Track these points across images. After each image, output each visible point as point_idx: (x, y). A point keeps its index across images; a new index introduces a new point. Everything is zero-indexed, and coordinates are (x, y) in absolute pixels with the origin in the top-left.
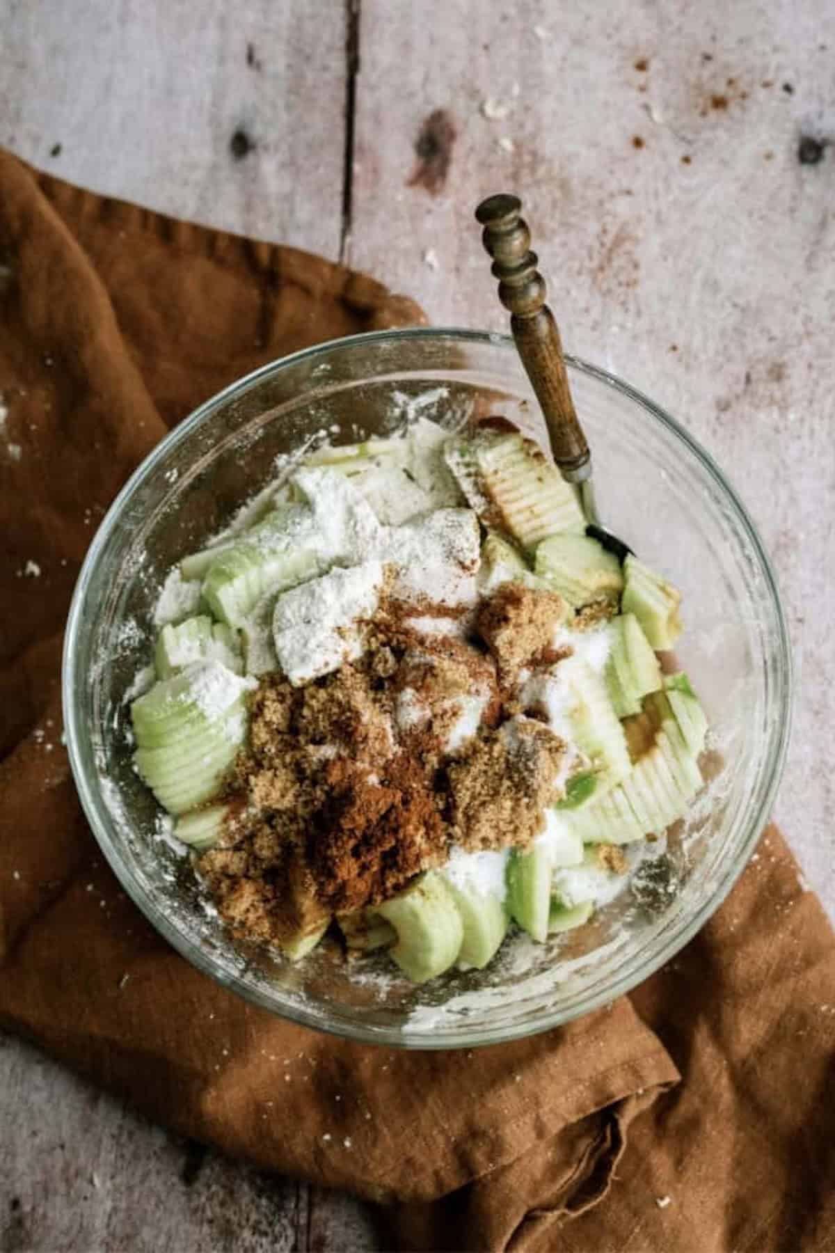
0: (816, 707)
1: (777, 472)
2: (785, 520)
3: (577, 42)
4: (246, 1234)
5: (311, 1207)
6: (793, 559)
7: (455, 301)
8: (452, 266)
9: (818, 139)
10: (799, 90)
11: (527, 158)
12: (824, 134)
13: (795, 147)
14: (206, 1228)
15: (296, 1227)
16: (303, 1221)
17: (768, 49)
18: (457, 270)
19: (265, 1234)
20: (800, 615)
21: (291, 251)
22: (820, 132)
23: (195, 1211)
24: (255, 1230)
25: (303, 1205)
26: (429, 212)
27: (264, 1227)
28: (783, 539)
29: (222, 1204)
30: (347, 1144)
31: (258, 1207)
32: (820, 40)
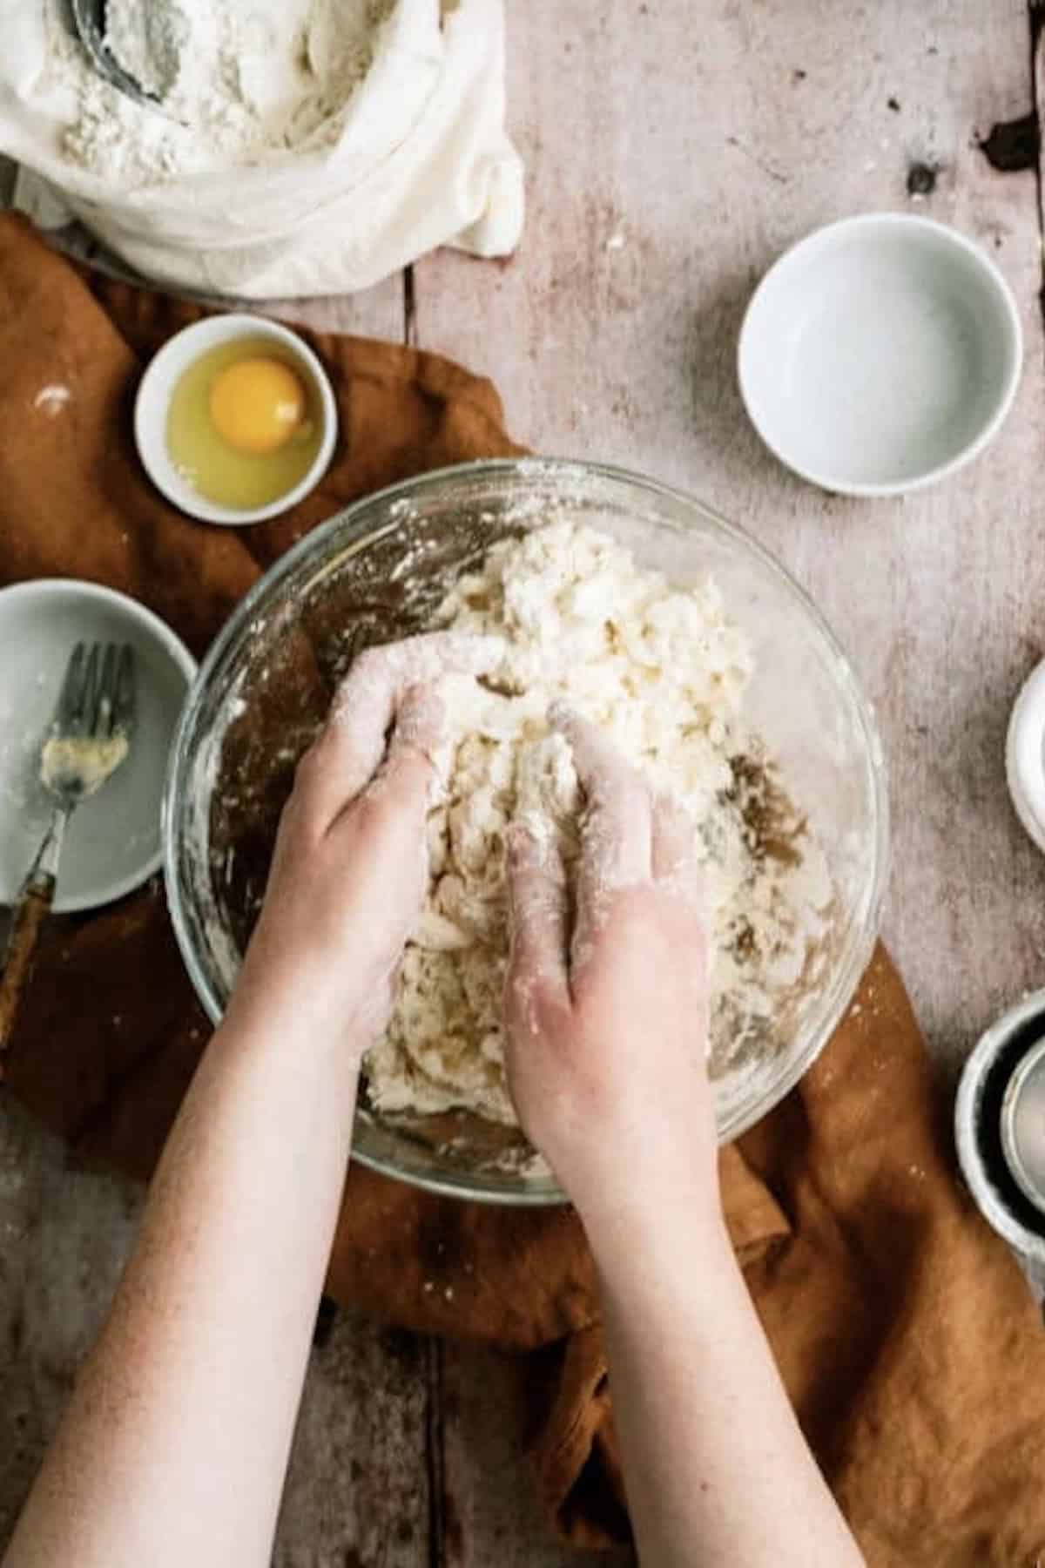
0: (942, 825)
1: (893, 565)
2: (903, 616)
3: (650, 68)
4: (380, 1393)
5: (441, 1365)
6: (913, 660)
7: (533, 391)
8: (527, 349)
9: (929, 163)
10: (906, 107)
11: (602, 215)
12: (936, 158)
13: (904, 175)
14: (340, 1390)
15: (429, 1387)
16: (434, 1377)
17: (870, 57)
18: (533, 354)
19: (397, 1393)
20: (921, 723)
21: (354, 340)
22: (930, 155)
23: (327, 1372)
24: (389, 1389)
25: (434, 1362)
26: (499, 287)
27: (397, 1386)
28: (901, 640)
29: (354, 1364)
30: (449, 1294)
31: (389, 1367)
32: (929, 42)
